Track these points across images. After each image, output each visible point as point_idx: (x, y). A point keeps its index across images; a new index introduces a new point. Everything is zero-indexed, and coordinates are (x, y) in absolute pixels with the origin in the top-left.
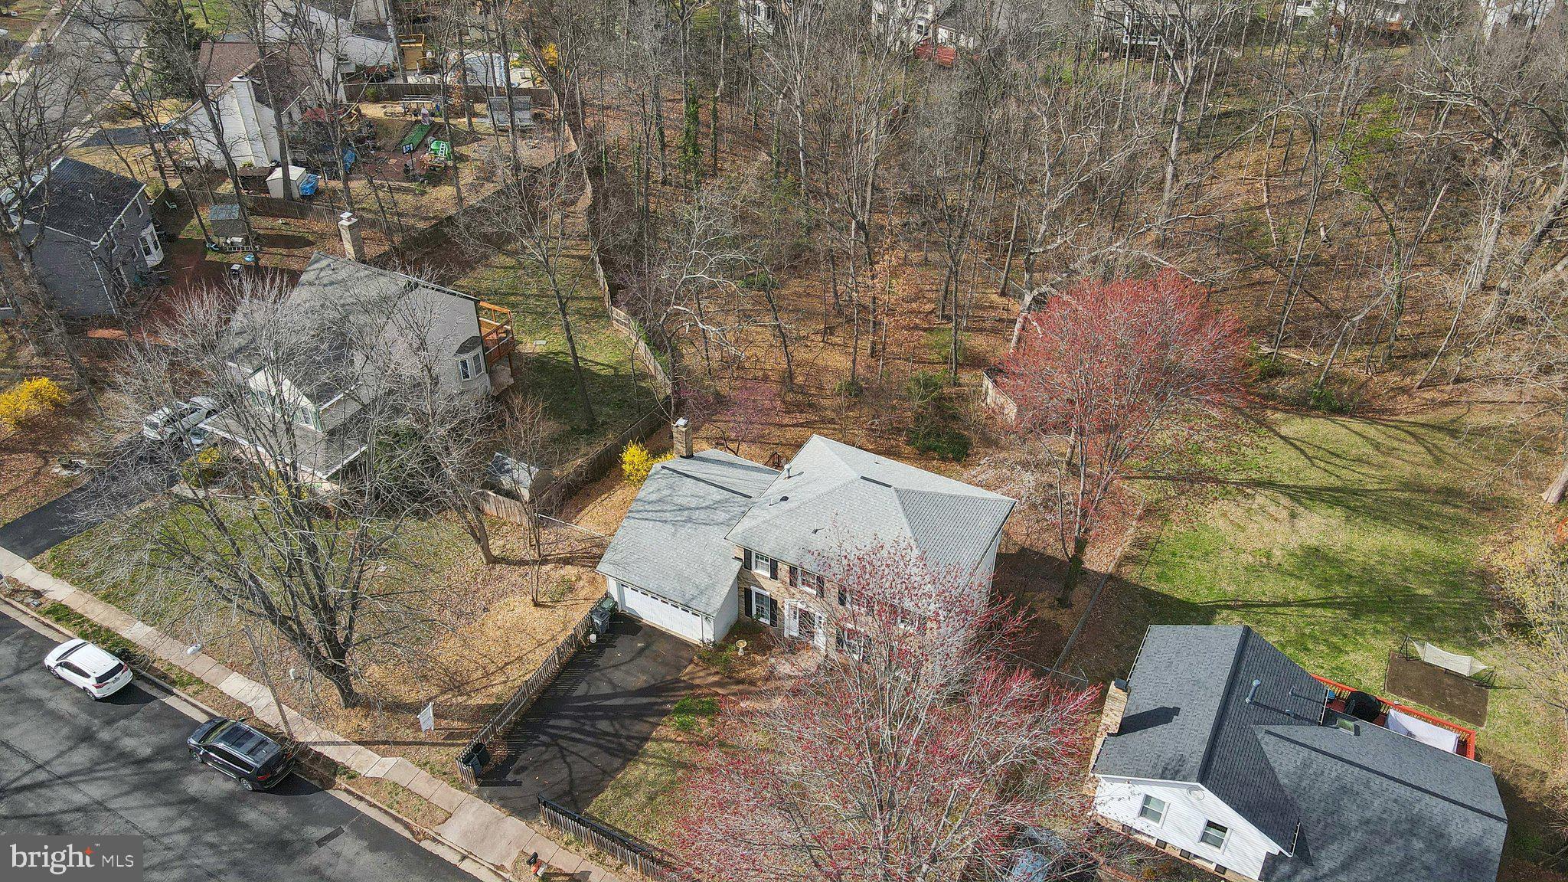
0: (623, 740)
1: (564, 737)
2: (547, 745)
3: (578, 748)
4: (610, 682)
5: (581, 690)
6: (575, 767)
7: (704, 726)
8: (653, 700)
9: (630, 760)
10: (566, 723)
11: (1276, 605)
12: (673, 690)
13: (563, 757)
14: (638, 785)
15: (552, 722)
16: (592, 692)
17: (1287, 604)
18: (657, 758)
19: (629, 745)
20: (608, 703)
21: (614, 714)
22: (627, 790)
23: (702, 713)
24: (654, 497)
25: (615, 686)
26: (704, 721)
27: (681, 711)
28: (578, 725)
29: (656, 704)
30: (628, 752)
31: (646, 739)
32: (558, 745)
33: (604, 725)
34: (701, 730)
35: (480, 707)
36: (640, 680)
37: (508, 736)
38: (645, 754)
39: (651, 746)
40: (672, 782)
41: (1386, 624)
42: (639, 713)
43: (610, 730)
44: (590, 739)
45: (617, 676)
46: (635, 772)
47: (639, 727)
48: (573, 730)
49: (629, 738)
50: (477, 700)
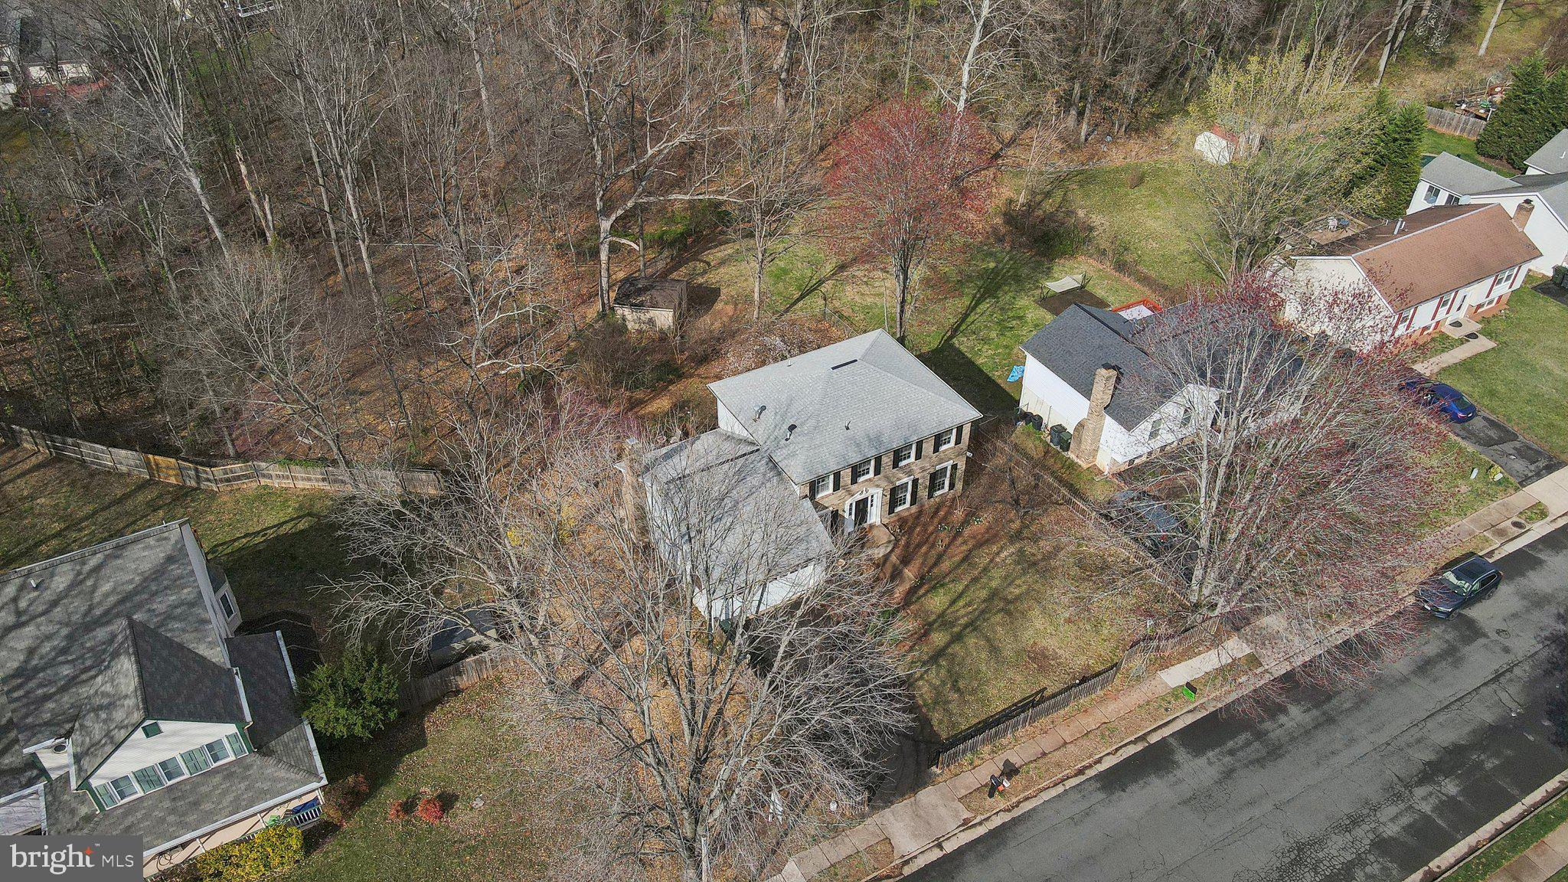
11: (963, 320)
14: (939, 694)
17: (966, 316)
22: (939, 700)
23: (890, 622)
26: (899, 624)
27: (878, 633)
34: (908, 630)
40: (949, 671)
41: (1009, 291)
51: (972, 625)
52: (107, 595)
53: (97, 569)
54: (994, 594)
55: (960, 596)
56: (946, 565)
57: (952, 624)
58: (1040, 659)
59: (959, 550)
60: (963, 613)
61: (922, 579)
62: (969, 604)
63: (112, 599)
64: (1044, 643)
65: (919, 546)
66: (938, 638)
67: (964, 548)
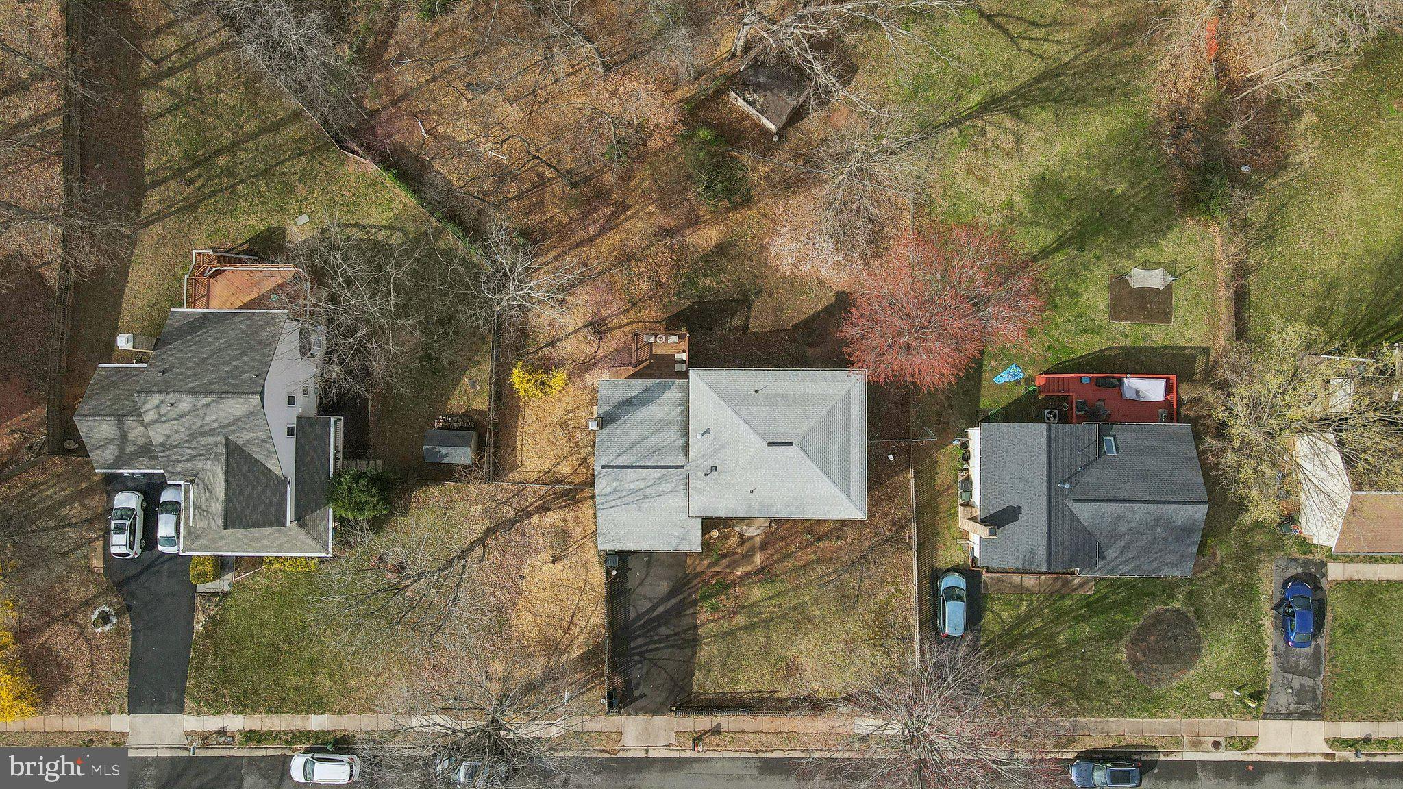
0: (683, 635)
1: (647, 651)
2: (640, 662)
3: (659, 654)
4: (645, 597)
5: (633, 615)
6: (666, 667)
7: (725, 601)
8: (682, 596)
9: (695, 646)
10: (640, 641)
12: (689, 582)
13: (655, 665)
14: (711, 661)
15: (632, 645)
16: (640, 611)
18: (711, 637)
19: (688, 636)
20: (656, 613)
21: (664, 619)
22: (707, 668)
23: (718, 593)
24: (608, 490)
25: (650, 599)
26: (722, 597)
27: (704, 598)
28: (648, 639)
29: (685, 598)
30: (691, 641)
31: (696, 627)
32: (646, 659)
33: (664, 631)
34: (725, 606)
35: (582, 656)
36: (664, 587)
37: (614, 668)
38: (702, 638)
39: (701, 631)
40: (729, 648)
42: (680, 610)
43: (668, 632)
44: (662, 645)
45: (647, 590)
46: (705, 652)
47: (685, 621)
48: (649, 643)
49: (685, 631)
50: (575, 653)
51: (766, 623)
52: (213, 421)
53: (207, 405)
54: (802, 605)
55: (778, 595)
56: (789, 564)
57: (756, 615)
58: (791, 668)
59: (807, 556)
60: (767, 610)
61: (761, 570)
62: (779, 606)
63: (216, 425)
64: (803, 660)
65: (781, 539)
66: (741, 620)
67: (812, 557)
